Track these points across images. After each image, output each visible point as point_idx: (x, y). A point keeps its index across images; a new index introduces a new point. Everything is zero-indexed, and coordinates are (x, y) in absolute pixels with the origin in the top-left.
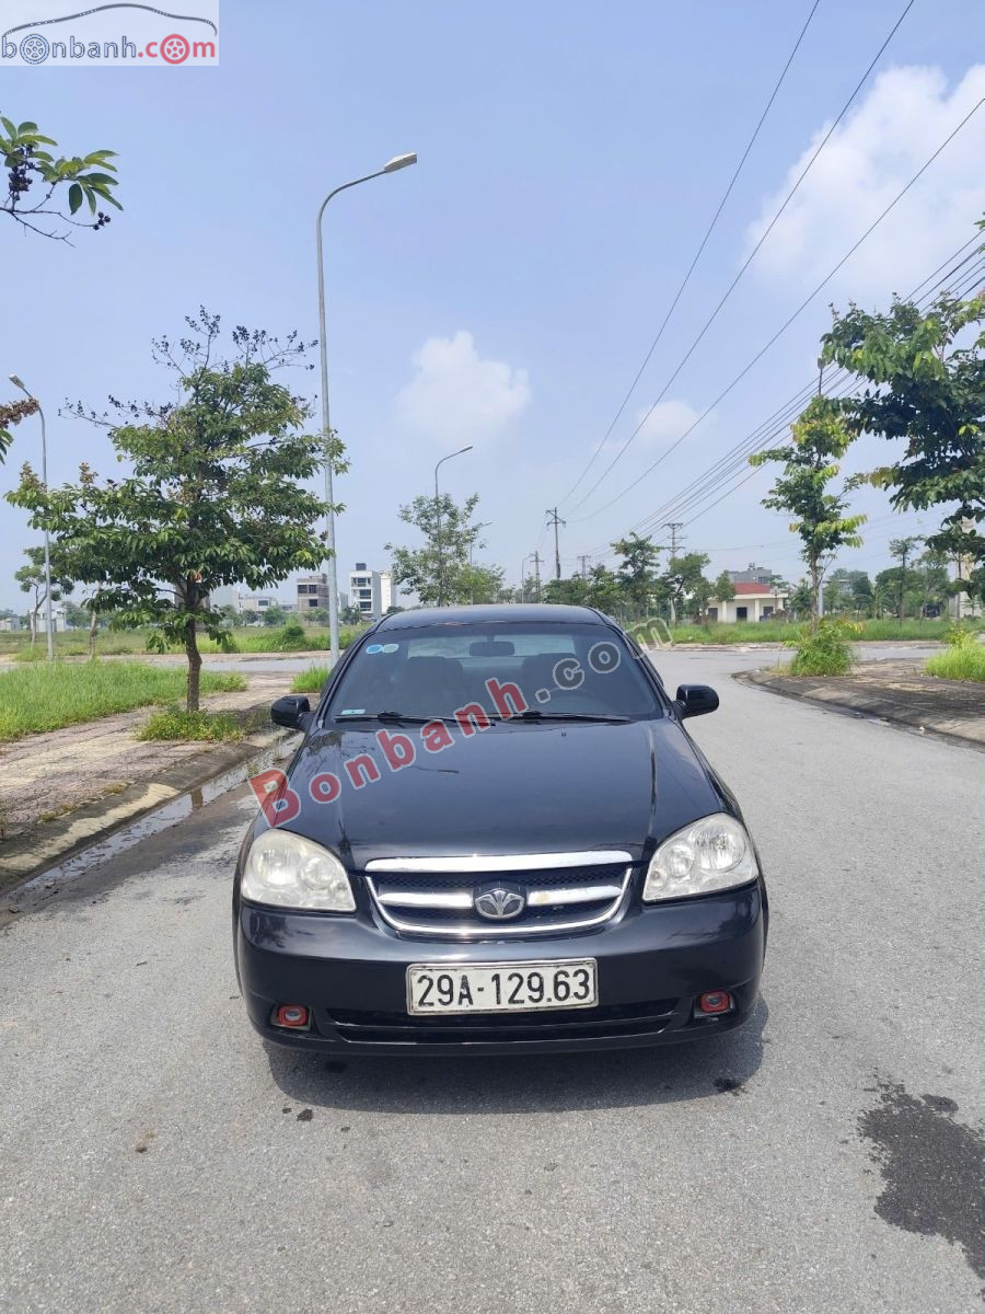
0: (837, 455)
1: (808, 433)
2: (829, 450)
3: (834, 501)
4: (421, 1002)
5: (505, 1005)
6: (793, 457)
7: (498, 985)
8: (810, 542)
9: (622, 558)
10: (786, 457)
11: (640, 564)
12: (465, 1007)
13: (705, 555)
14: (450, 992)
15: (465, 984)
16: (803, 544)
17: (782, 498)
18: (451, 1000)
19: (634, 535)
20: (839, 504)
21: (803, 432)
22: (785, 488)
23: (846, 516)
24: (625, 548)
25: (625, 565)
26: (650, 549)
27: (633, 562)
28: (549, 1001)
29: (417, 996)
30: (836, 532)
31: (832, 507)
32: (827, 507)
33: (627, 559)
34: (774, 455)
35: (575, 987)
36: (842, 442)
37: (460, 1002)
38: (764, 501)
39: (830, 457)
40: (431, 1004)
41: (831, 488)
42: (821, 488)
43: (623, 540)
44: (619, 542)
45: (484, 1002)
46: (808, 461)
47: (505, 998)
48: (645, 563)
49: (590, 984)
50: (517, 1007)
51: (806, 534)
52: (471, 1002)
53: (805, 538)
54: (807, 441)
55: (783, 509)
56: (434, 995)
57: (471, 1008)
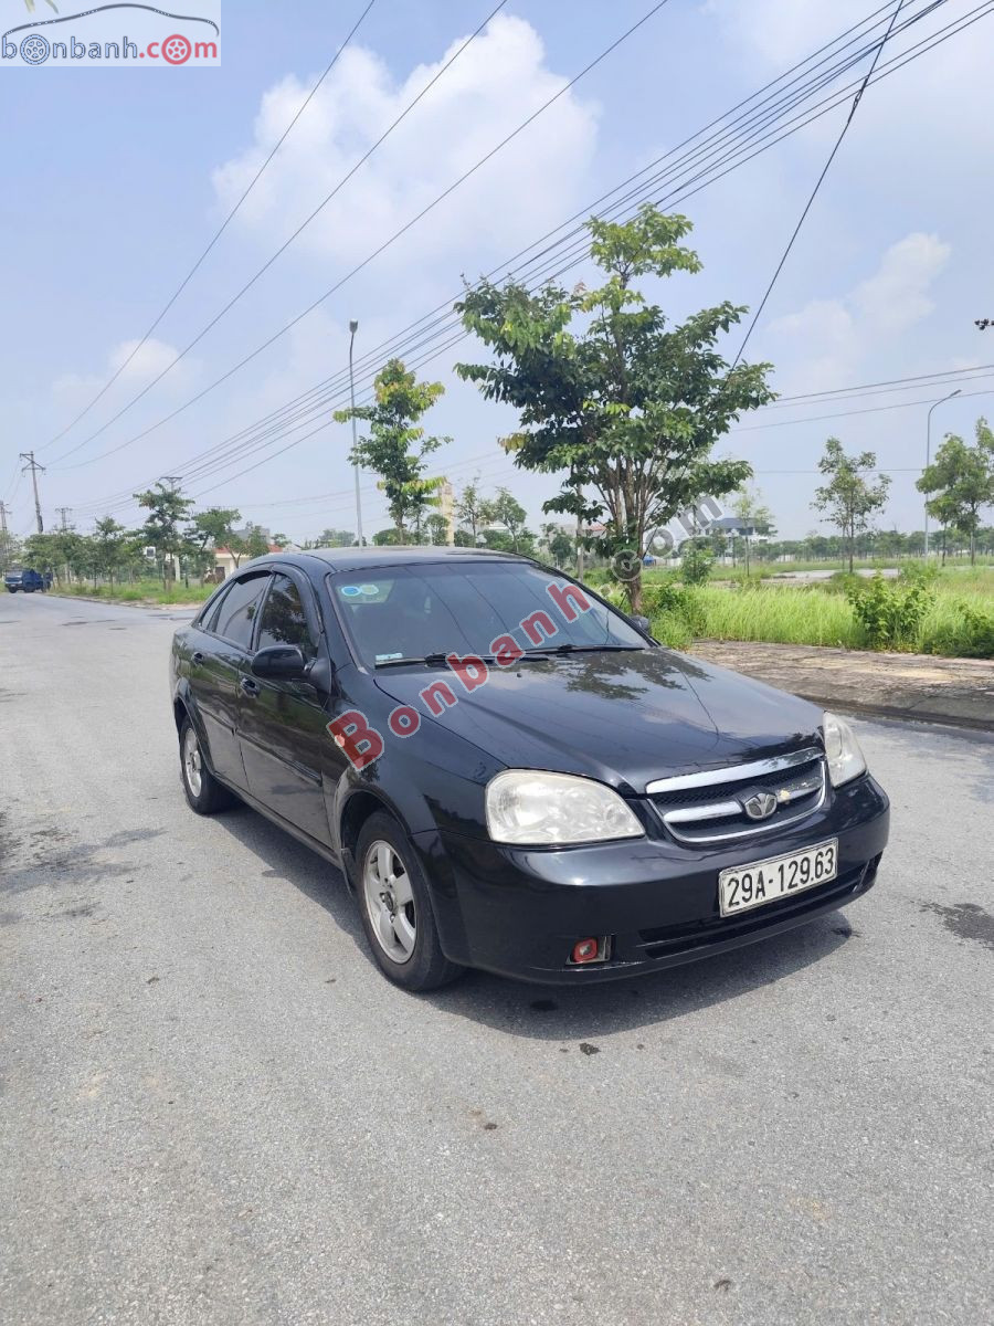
0: (414, 418)
1: (391, 395)
2: (408, 412)
3: (415, 461)
4: (731, 904)
5: (787, 891)
6: (377, 417)
7: (782, 874)
8: (395, 500)
9: (148, 512)
10: (371, 415)
11: (167, 518)
12: (761, 899)
13: (236, 511)
14: (750, 889)
15: (761, 880)
16: (389, 502)
17: (367, 456)
18: (751, 897)
19: (161, 486)
20: (418, 465)
21: (388, 393)
22: (369, 447)
23: (425, 477)
24: (151, 501)
25: (152, 519)
26: (181, 503)
27: (161, 514)
28: (813, 881)
29: (727, 900)
30: (420, 492)
31: (413, 468)
32: (409, 467)
33: (153, 512)
34: (357, 413)
35: (827, 866)
36: (422, 406)
37: (757, 897)
38: (350, 458)
39: (407, 419)
40: (738, 903)
41: (413, 450)
42: (405, 449)
43: (149, 492)
44: (144, 492)
45: (773, 892)
46: (390, 422)
47: (786, 884)
48: (174, 517)
49: (834, 860)
50: (793, 890)
51: (391, 491)
52: (764, 895)
53: (390, 495)
54: (389, 402)
55: (368, 467)
56: (740, 893)
57: (764, 899)
